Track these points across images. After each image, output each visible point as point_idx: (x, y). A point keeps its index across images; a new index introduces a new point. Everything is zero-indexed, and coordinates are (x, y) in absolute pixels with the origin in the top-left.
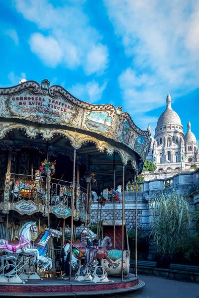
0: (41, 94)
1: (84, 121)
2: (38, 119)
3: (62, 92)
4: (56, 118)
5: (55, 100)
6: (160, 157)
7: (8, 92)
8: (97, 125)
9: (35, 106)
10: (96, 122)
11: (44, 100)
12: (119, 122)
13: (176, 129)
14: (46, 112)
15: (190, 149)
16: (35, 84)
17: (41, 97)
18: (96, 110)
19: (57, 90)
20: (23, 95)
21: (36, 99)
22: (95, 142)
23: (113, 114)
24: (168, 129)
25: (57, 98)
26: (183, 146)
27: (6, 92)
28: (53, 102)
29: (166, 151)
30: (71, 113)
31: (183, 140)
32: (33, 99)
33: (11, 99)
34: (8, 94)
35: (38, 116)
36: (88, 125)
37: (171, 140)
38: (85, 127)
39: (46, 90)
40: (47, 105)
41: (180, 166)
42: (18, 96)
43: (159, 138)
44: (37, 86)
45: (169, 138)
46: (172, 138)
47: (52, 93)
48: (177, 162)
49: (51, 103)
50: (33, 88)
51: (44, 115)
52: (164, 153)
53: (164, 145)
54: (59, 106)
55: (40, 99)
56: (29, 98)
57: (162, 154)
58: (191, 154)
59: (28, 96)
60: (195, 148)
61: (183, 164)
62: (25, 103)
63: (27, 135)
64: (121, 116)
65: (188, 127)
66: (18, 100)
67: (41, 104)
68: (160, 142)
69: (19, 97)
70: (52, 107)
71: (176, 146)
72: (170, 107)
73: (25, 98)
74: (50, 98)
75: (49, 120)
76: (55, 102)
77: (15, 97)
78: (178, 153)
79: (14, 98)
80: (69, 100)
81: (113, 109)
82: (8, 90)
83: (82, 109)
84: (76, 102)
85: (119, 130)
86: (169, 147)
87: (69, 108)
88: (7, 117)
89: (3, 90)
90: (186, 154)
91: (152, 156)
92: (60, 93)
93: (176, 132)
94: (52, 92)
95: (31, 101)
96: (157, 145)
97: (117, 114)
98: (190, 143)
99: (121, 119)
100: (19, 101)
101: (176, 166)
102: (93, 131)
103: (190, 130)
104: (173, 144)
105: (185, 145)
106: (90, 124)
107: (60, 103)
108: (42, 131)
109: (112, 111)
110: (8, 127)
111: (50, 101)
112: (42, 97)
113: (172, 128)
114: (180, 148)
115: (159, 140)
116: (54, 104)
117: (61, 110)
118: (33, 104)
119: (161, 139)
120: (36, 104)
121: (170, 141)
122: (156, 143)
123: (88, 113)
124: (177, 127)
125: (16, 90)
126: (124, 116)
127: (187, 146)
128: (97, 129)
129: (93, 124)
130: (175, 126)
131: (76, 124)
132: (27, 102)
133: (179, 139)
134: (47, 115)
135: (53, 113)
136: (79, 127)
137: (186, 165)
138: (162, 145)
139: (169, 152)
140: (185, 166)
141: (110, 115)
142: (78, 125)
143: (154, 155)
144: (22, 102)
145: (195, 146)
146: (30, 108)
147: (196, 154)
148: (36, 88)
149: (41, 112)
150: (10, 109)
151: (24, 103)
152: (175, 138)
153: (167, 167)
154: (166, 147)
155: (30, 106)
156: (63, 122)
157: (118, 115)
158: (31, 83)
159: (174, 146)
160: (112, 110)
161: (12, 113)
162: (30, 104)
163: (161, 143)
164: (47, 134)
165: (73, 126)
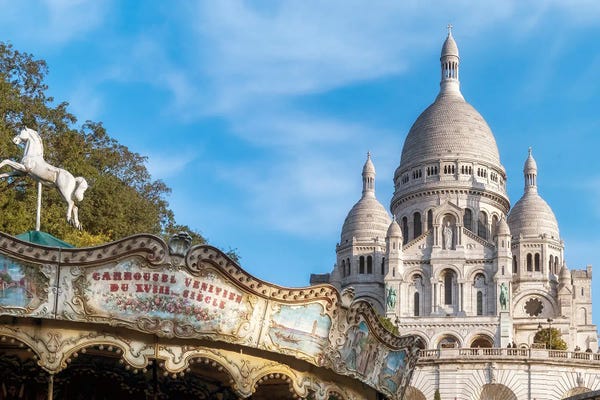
0: (167, 266)
1: (265, 330)
2: (157, 327)
3: (218, 261)
4: (201, 323)
5: (201, 281)
6: (414, 290)
7: (82, 259)
8: (296, 337)
9: (151, 294)
10: (292, 331)
11: (173, 281)
12: (346, 324)
13: (480, 180)
14: (176, 309)
15: (535, 262)
16: (153, 244)
17: (167, 272)
18: (296, 300)
19: (206, 256)
20: (122, 268)
21: (156, 278)
22: (288, 377)
23: (334, 307)
24: (447, 179)
25: (206, 275)
26: (505, 252)
27: (77, 259)
28: (196, 285)
29: (437, 269)
30: (237, 310)
31: (506, 229)
32: (146, 277)
33: (90, 277)
34: (82, 264)
35: (157, 320)
36: (275, 338)
37: (460, 222)
38: (268, 343)
39: (181, 256)
40: (181, 292)
41: (491, 332)
42: (107, 270)
43: (408, 210)
44: (160, 248)
45: (449, 217)
46: (461, 216)
47: (194, 265)
48: (480, 313)
49: (191, 289)
50: (149, 251)
51: (172, 316)
52: (428, 274)
53: (431, 243)
54: (209, 294)
55: (165, 278)
56: (137, 277)
57: (422, 278)
58: (536, 285)
59: (134, 270)
60: (554, 262)
61: (507, 326)
62: (125, 288)
63: (125, 364)
64: (352, 311)
65: (527, 176)
66: (109, 279)
67: (167, 290)
68: (414, 227)
69: (111, 271)
70: (192, 297)
71: (479, 252)
72: (454, 87)
73: (128, 276)
74: (189, 276)
75: (184, 329)
76: (200, 285)
77: (102, 272)
78: (485, 279)
79: (98, 274)
80: (233, 280)
81: (334, 296)
82: (84, 254)
83: (262, 301)
84: (248, 284)
85: (345, 344)
86: (449, 254)
87: (231, 298)
88: (76, 319)
89: (70, 254)
90: (517, 282)
91: (382, 285)
92: (213, 264)
93: (476, 192)
94: (195, 262)
95: (142, 282)
96: (400, 241)
97: (343, 308)
98: (533, 242)
99: (351, 318)
100: (112, 282)
101: (478, 331)
102: (286, 353)
103: (534, 190)
104: (465, 239)
105: (515, 245)
106: (278, 335)
107: (211, 287)
108: (162, 353)
109: (330, 301)
110: (74, 342)
111: (187, 284)
112: (169, 274)
113: (462, 177)
114: (492, 259)
115: (411, 220)
116: (197, 291)
117: (214, 304)
118: (147, 290)
119: (417, 215)
120: (155, 291)
121: (454, 228)
122: (399, 232)
123: (277, 308)
124: (482, 174)
125: (105, 256)
126: (357, 310)
127: (524, 251)
128: (294, 347)
129: (286, 335)
130: (475, 169)
131: (247, 337)
132: (132, 284)
133: (490, 220)
134: (181, 317)
135: (194, 312)
136: (253, 344)
137: (518, 328)
138: (423, 242)
139: (449, 274)
140: (510, 330)
141: (326, 311)
142: (251, 339)
143: (391, 282)
144: (119, 284)
145: (556, 253)
146: (139, 299)
147: (556, 286)
148: (157, 253)
149: (165, 309)
150: (85, 300)
151: (123, 288)
152: (476, 217)
153: (441, 333)
154: (436, 253)
155: (140, 294)
156: (217, 332)
157: (345, 308)
158: (145, 240)
159: (470, 249)
160: (331, 297)
161: (89, 311)
162: (139, 289)
163: (418, 233)
164: (176, 360)
165: (240, 343)
